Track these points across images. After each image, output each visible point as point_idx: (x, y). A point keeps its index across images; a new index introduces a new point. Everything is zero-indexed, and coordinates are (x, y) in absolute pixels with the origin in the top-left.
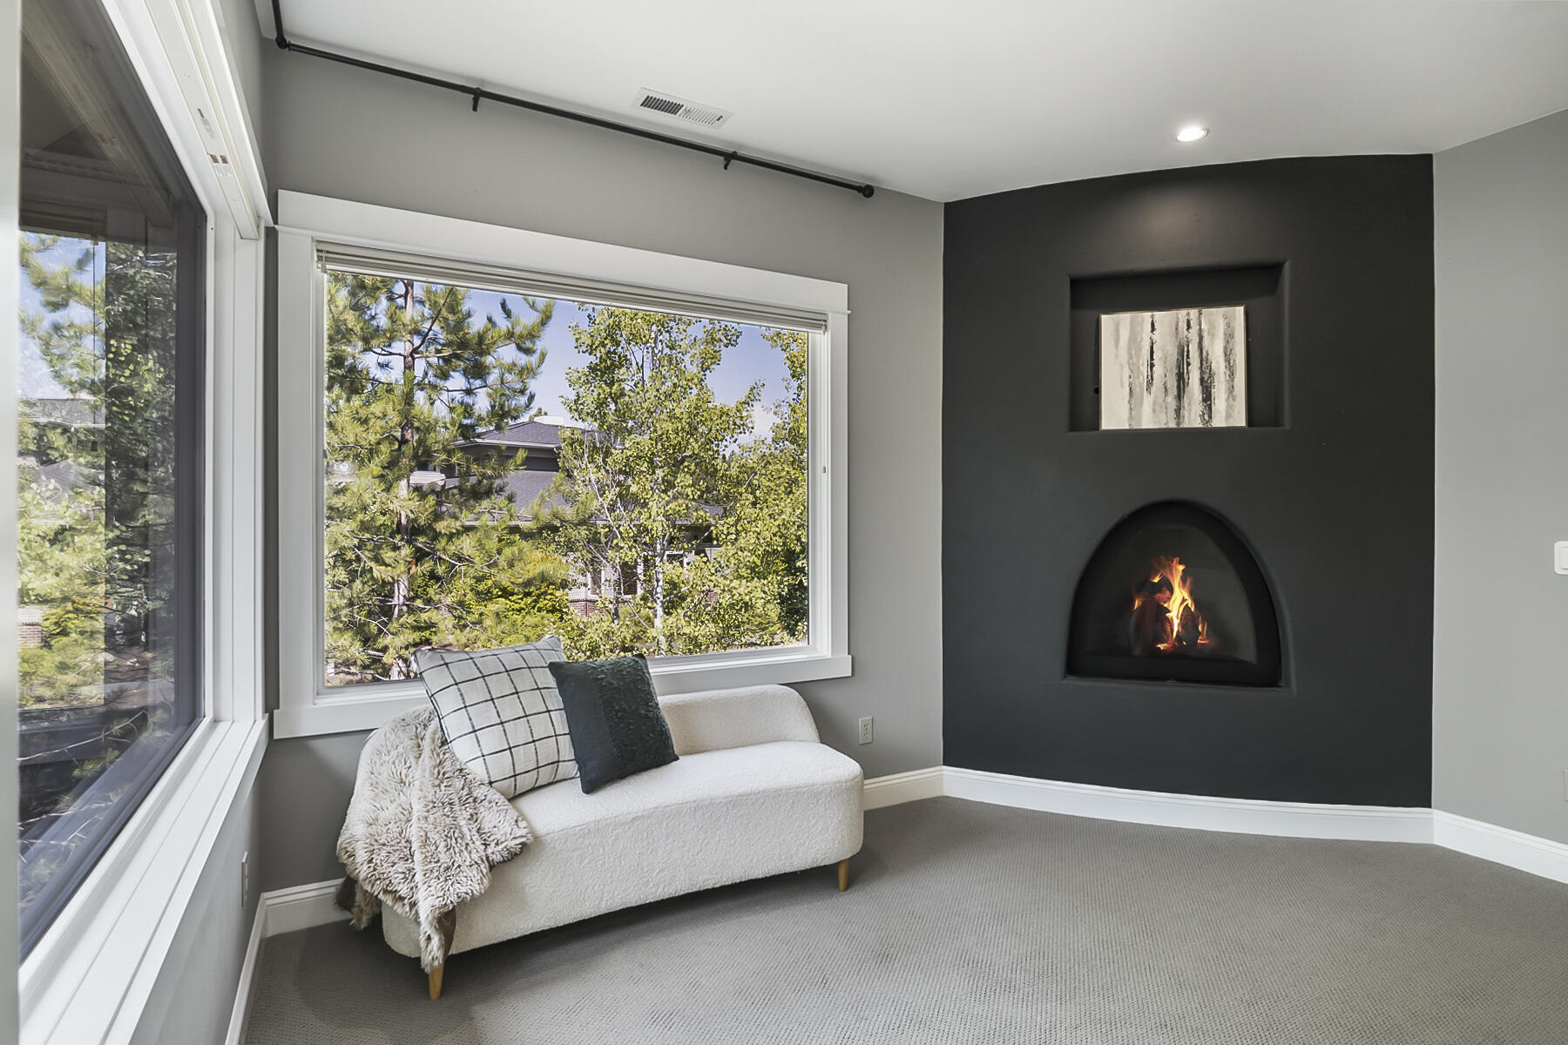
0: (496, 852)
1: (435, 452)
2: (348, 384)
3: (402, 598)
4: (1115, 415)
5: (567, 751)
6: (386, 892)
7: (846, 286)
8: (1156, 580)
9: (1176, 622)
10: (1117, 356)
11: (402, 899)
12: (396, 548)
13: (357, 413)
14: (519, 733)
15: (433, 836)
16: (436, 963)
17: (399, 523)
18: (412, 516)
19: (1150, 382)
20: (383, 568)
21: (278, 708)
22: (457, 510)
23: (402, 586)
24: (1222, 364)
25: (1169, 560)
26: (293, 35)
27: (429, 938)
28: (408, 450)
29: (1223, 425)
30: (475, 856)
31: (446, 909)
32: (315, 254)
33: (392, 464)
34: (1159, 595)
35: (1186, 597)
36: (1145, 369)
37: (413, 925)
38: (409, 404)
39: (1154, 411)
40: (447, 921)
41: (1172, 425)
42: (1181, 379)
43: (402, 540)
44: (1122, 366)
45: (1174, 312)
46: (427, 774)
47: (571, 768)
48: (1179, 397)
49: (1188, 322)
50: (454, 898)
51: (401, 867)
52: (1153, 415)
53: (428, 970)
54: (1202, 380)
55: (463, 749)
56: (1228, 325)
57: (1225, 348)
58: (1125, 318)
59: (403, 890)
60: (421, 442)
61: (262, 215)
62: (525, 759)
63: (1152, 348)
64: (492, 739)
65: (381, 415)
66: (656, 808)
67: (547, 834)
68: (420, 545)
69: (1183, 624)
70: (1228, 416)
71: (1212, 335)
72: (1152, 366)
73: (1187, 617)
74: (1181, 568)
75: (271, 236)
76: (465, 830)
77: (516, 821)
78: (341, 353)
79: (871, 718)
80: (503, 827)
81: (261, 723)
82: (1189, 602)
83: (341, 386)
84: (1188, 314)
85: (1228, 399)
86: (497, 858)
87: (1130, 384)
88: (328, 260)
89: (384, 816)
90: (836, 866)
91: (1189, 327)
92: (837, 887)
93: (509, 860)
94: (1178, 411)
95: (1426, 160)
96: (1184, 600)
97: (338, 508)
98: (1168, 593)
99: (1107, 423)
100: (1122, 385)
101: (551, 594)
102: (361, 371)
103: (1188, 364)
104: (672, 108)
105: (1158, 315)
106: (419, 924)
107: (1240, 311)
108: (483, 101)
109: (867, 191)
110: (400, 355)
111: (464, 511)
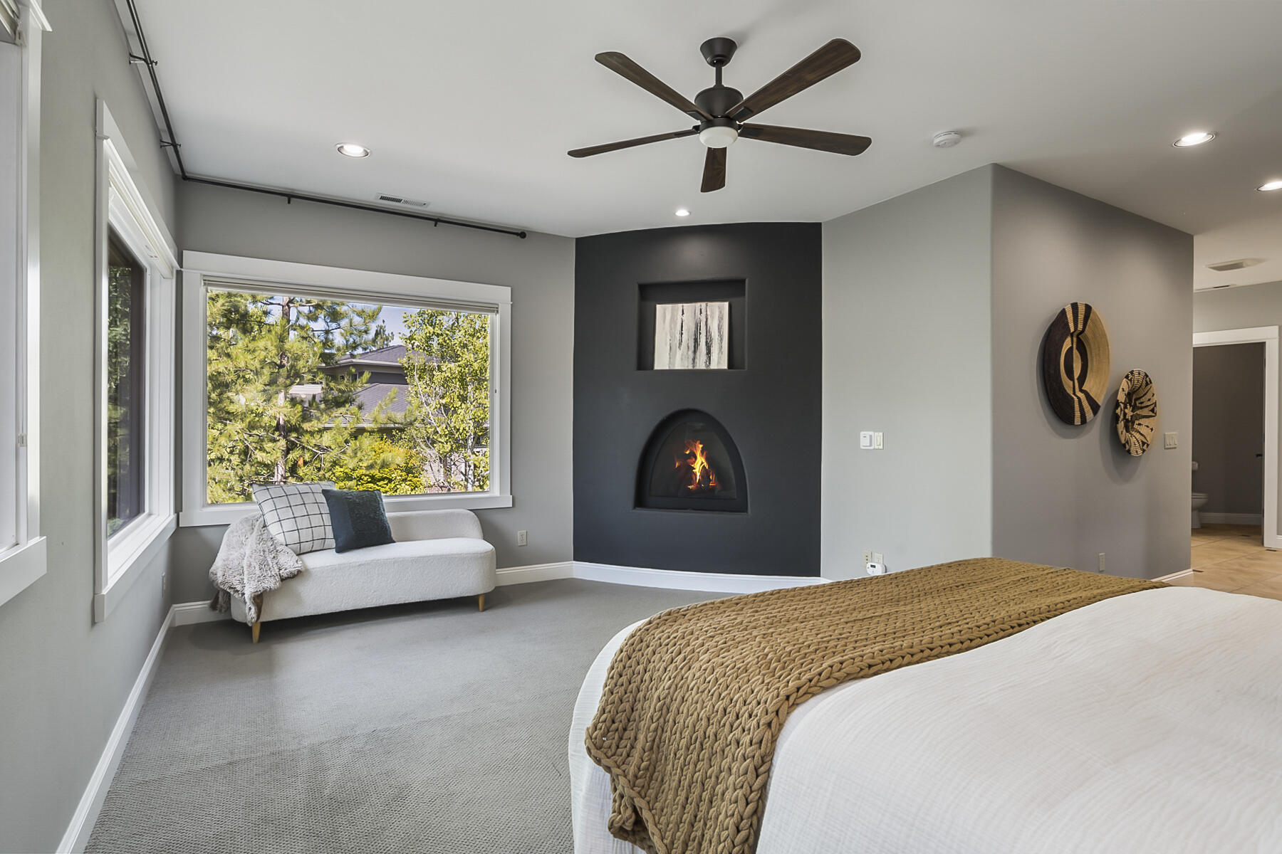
0: (284, 573)
1: (303, 373)
2: (241, 326)
3: (280, 477)
4: (662, 361)
5: (330, 534)
6: (230, 588)
7: (510, 288)
8: (687, 453)
9: (698, 474)
10: (664, 328)
11: (238, 591)
12: (274, 441)
13: (247, 347)
14: (303, 523)
15: (254, 564)
16: (253, 620)
17: (278, 423)
18: (286, 419)
19: (680, 344)
20: (264, 454)
21: (182, 511)
22: (320, 415)
23: (280, 469)
24: (717, 333)
25: (694, 441)
26: (190, 173)
27: (250, 609)
28: (284, 371)
29: (716, 368)
30: (273, 573)
31: (256, 594)
32: (203, 282)
33: (272, 382)
34: (689, 460)
35: (704, 461)
36: (678, 336)
37: (244, 604)
38: (282, 342)
39: (682, 359)
40: (259, 599)
41: (691, 367)
42: (696, 341)
43: (280, 435)
44: (666, 334)
45: (693, 304)
46: (254, 539)
47: (333, 543)
48: (695, 352)
49: (701, 310)
50: (261, 589)
51: (238, 578)
52: (680, 362)
53: (250, 625)
54: (707, 342)
55: (274, 529)
56: (720, 312)
57: (719, 325)
58: (669, 306)
59: (239, 588)
60: (292, 366)
61: (174, 265)
62: (306, 535)
63: (682, 324)
64: (289, 525)
65: (263, 348)
66: (373, 560)
67: (313, 569)
68: (293, 439)
69: (701, 475)
70: (719, 363)
71: (713, 318)
72: (682, 334)
73: (705, 473)
74: (701, 446)
75: (179, 275)
76: (270, 562)
77: (297, 561)
78: (237, 303)
79: (525, 531)
80: (289, 563)
81: (173, 516)
82: (705, 464)
83: (237, 327)
84: (701, 306)
85: (719, 354)
86: (285, 575)
87: (670, 344)
88: (209, 285)
89: (231, 557)
90: (478, 596)
91: (701, 313)
92: (478, 610)
93: (291, 578)
94: (694, 359)
95: (818, 226)
96: (702, 463)
97: (233, 413)
98: (694, 459)
99: (656, 367)
100: (666, 344)
101: (410, 480)
102: (251, 316)
103: (700, 333)
104: (399, 201)
105: (685, 305)
106: (246, 603)
107: (726, 304)
108: (293, 199)
109: (522, 235)
110: (279, 304)
111: (324, 415)
